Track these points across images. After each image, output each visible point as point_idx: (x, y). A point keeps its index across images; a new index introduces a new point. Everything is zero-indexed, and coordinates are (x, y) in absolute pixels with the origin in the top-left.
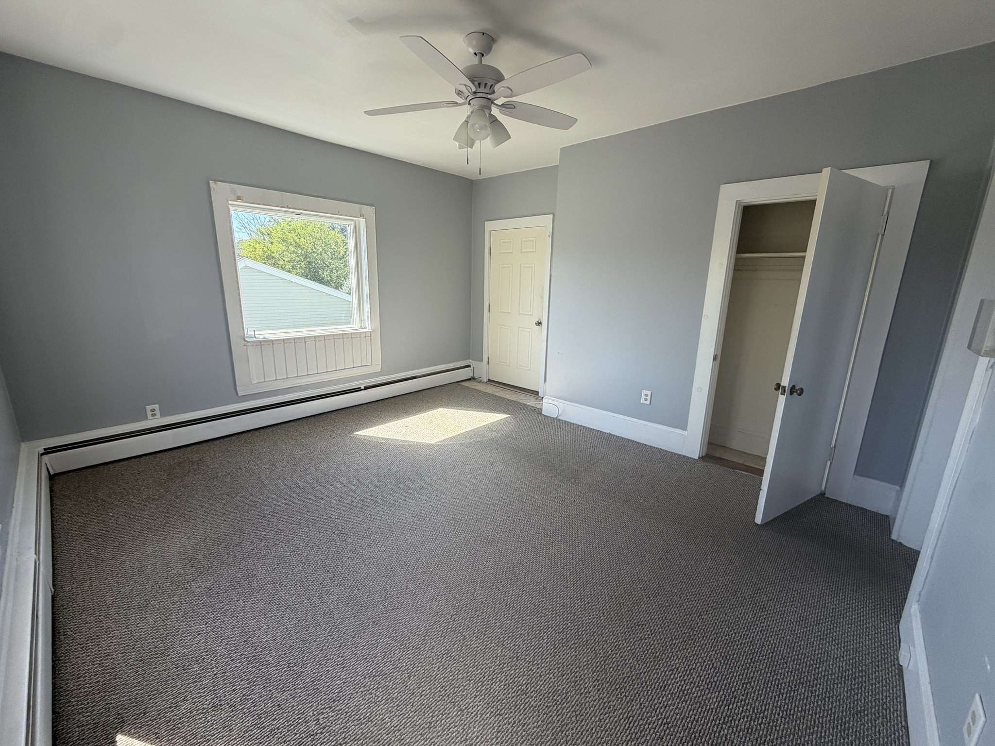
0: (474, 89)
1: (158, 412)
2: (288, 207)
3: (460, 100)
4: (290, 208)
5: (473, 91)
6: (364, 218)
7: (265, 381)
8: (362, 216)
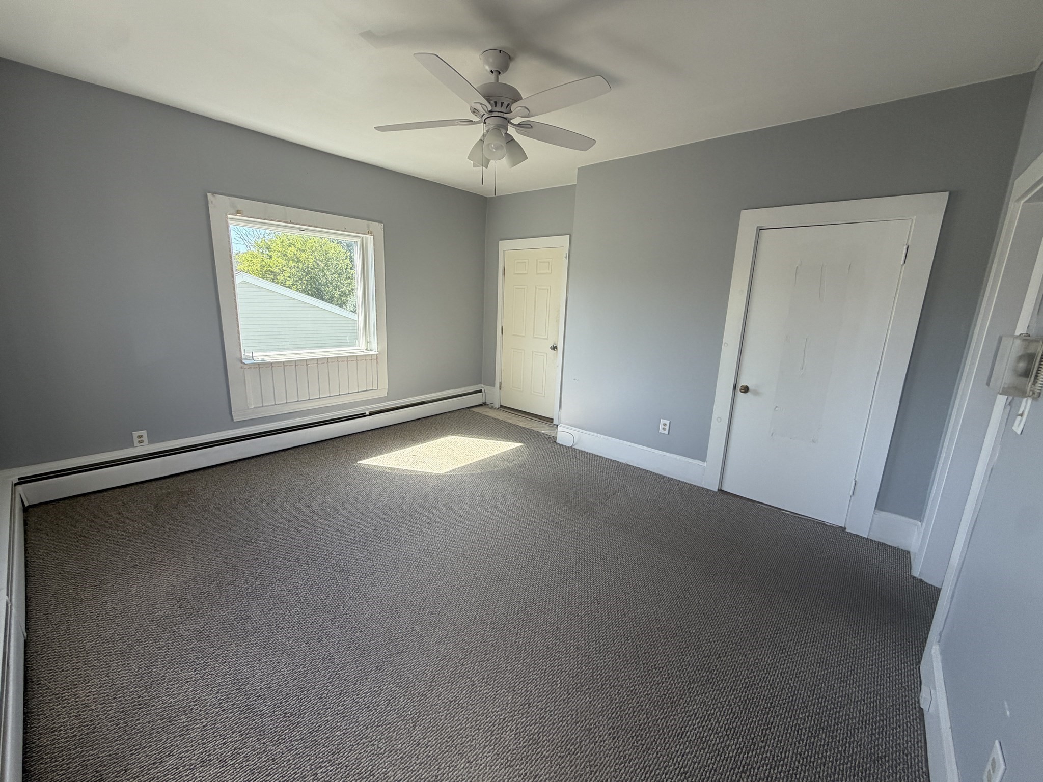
0: (490, 108)
1: (145, 438)
2: (291, 222)
3: (476, 119)
4: (293, 224)
5: (489, 110)
6: (372, 235)
7: (262, 406)
8: (369, 233)
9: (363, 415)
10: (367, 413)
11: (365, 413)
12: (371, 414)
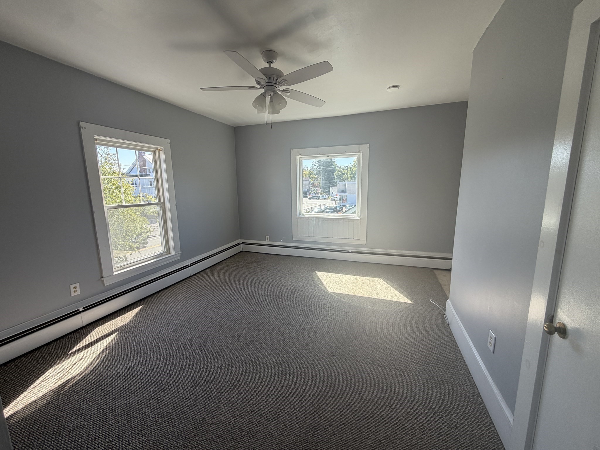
1: (269, 239)
2: (320, 154)
4: (321, 155)
6: (361, 152)
7: (304, 236)
8: (360, 151)
9: (348, 252)
10: (350, 251)
11: (349, 251)
12: (352, 252)
